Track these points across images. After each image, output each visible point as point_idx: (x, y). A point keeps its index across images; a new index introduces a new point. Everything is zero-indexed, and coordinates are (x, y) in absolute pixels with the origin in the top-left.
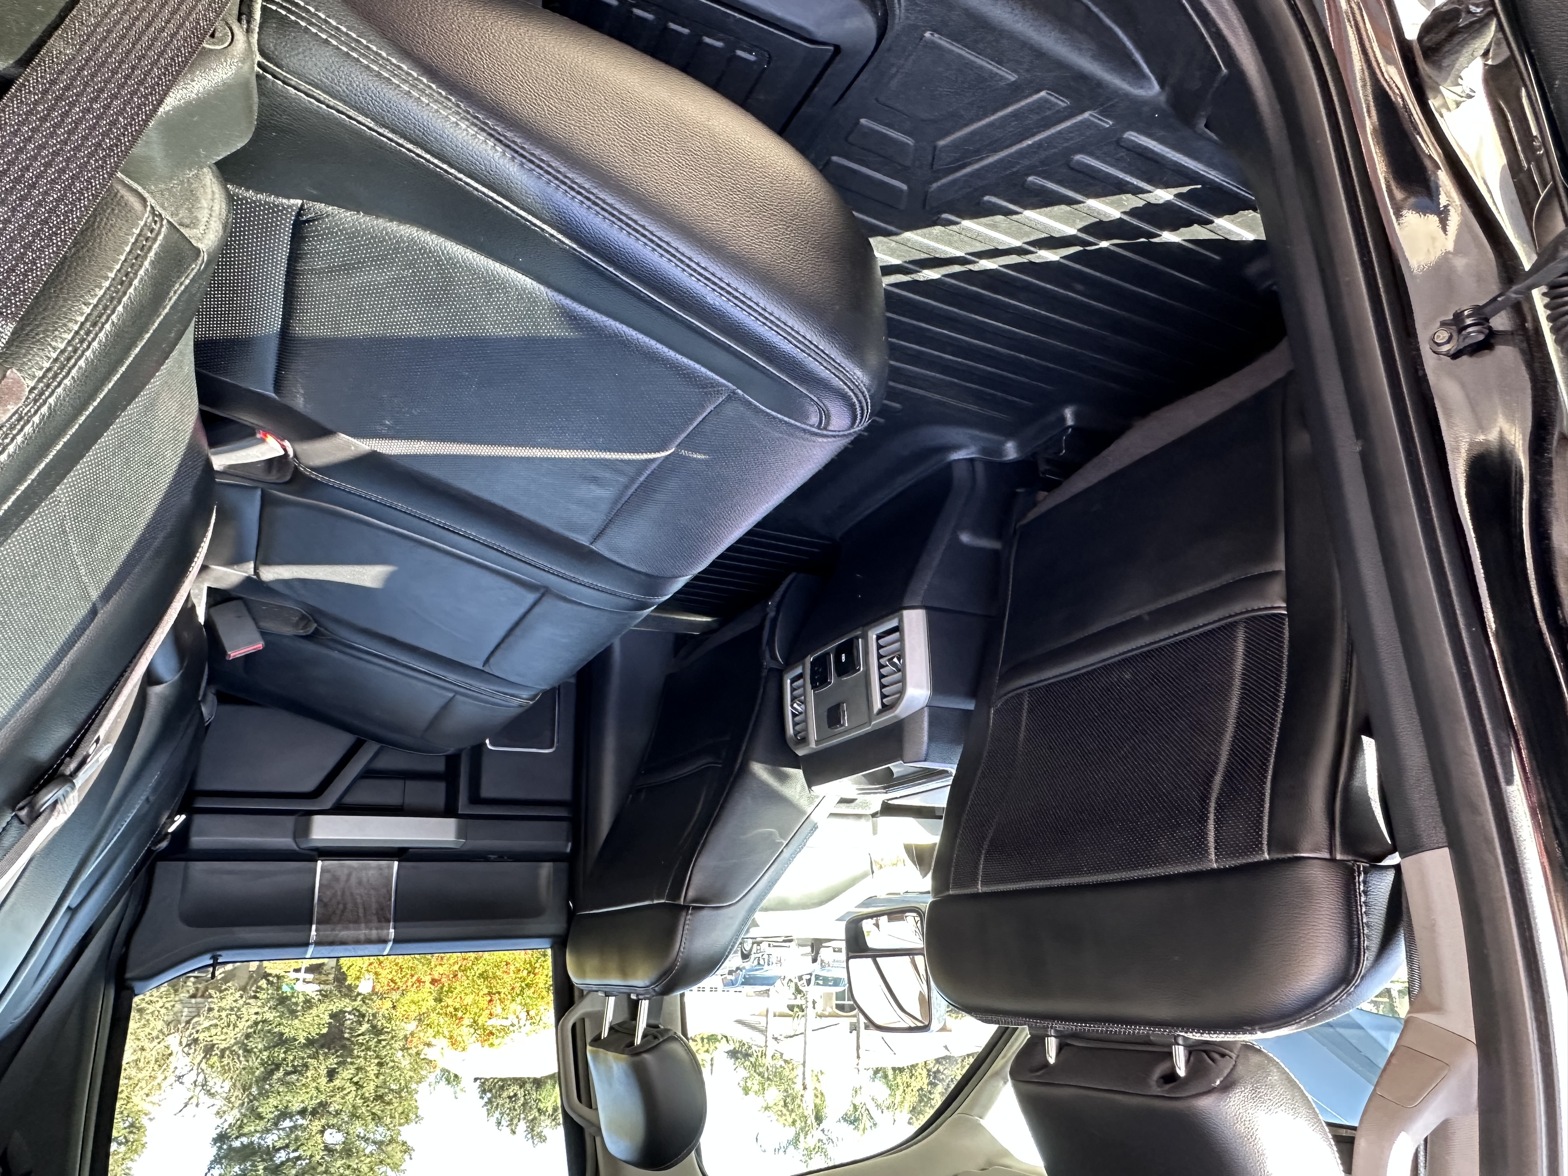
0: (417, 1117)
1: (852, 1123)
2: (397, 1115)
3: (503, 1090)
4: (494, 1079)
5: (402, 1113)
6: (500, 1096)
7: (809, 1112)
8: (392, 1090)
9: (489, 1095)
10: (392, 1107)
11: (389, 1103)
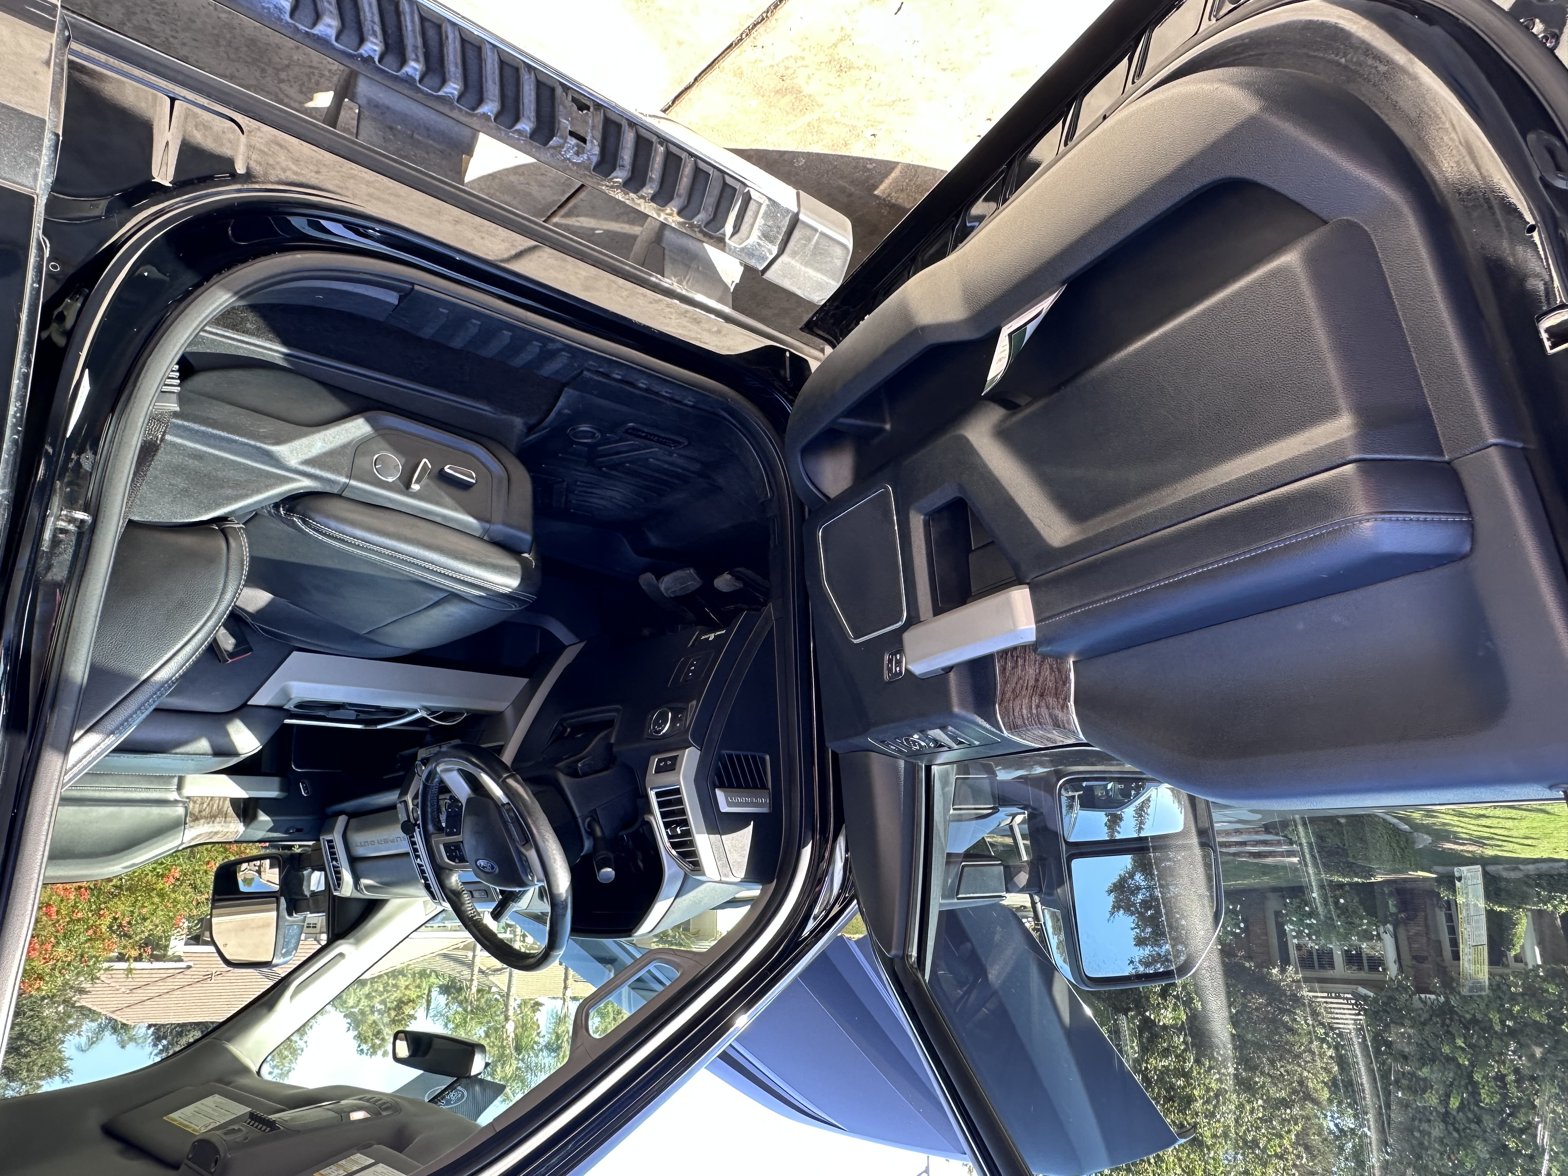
0: (62, 1069)
1: (554, 1051)
2: (36, 1068)
3: (181, 1036)
4: (172, 1024)
5: (42, 1066)
6: (177, 1042)
7: (510, 1041)
8: (32, 1041)
9: (165, 1042)
10: (29, 1060)
11: (26, 1056)
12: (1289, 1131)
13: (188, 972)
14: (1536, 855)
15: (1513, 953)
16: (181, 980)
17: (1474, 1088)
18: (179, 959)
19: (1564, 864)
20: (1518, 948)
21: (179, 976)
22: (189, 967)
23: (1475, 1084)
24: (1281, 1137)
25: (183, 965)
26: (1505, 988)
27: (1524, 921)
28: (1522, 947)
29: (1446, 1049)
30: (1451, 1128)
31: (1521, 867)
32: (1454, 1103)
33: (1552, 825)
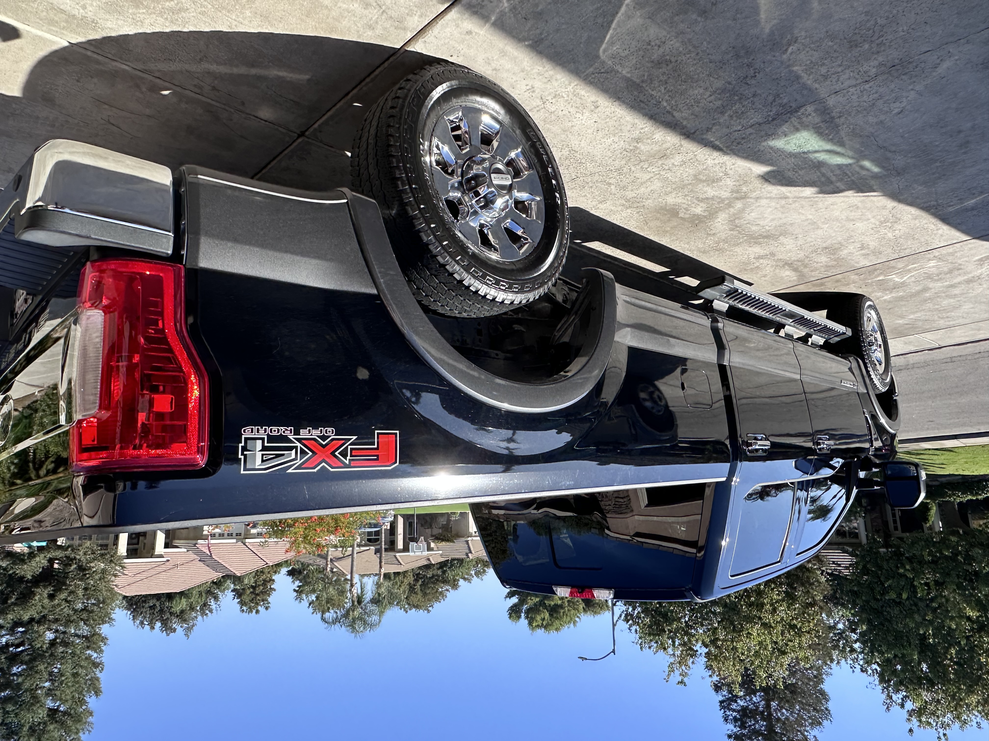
12: (813, 619)
13: (168, 563)
14: (947, 473)
15: (928, 525)
16: (163, 568)
17: (913, 590)
18: (161, 556)
19: (960, 477)
20: (931, 522)
21: (163, 566)
22: (168, 561)
23: (914, 587)
24: (809, 622)
25: (164, 559)
26: (930, 539)
27: (935, 508)
28: (933, 522)
29: (901, 571)
30: (902, 610)
31: (939, 479)
32: (905, 596)
33: (957, 458)
